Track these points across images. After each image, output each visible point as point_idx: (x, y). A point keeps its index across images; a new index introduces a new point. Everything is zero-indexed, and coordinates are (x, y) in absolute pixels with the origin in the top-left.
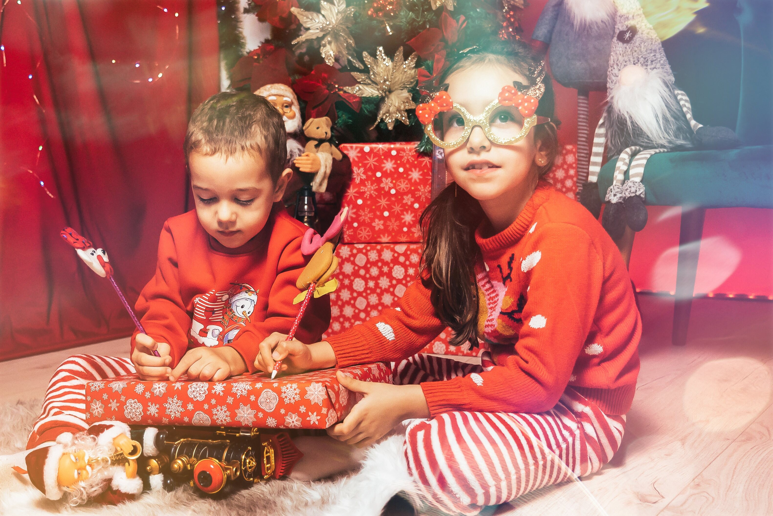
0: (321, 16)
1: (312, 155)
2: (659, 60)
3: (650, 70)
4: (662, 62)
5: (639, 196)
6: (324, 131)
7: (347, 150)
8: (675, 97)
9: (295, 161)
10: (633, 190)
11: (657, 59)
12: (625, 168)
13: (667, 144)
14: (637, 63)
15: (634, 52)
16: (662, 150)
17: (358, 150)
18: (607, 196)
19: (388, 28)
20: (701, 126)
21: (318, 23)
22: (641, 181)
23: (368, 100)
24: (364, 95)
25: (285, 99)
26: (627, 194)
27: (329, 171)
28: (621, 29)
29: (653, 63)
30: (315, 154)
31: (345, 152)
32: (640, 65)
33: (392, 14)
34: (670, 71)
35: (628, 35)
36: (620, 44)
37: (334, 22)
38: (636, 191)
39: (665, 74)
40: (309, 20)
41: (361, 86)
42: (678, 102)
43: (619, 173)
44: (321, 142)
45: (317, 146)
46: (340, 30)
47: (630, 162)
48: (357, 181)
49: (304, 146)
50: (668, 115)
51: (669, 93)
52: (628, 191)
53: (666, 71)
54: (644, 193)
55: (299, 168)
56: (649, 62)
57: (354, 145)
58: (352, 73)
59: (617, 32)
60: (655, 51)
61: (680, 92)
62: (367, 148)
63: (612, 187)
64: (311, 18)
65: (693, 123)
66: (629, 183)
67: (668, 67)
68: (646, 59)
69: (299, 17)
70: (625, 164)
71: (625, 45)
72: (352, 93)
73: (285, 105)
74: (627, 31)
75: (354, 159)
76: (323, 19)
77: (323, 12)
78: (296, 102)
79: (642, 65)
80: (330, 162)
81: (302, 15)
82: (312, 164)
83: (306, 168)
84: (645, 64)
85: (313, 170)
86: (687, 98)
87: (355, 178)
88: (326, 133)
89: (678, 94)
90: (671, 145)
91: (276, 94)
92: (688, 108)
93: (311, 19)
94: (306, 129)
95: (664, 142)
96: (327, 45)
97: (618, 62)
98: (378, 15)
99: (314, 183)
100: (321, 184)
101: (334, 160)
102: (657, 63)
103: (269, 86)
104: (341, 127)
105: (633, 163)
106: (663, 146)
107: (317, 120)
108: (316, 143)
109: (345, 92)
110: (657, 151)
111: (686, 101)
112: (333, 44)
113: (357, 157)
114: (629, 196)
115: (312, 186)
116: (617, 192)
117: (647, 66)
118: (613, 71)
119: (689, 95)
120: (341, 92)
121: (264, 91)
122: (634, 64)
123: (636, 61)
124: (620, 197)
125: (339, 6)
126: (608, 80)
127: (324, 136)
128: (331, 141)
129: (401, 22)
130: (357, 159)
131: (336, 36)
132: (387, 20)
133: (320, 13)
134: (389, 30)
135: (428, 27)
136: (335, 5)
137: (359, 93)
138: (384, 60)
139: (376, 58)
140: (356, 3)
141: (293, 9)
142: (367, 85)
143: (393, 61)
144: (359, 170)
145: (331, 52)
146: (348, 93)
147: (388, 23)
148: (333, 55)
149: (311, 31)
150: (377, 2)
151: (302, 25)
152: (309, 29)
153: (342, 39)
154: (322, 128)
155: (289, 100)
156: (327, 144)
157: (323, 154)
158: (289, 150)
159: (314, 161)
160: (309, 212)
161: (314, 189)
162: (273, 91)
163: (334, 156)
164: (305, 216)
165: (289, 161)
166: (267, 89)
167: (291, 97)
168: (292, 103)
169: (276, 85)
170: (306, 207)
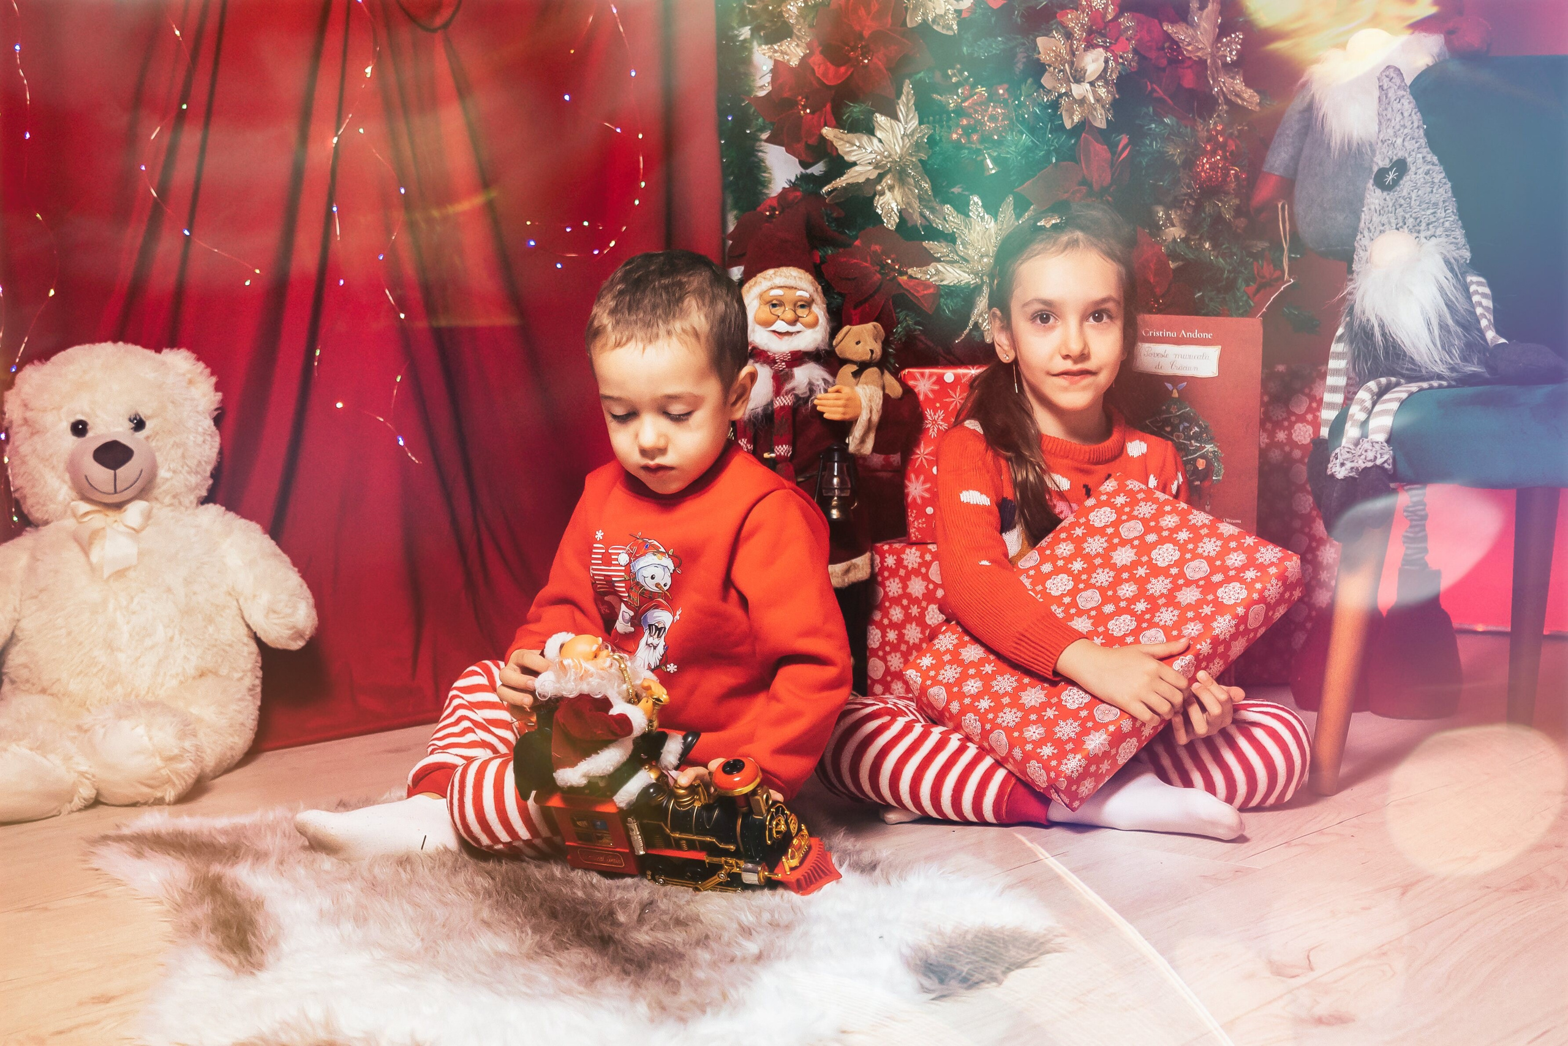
0: (875, 141)
1: (846, 390)
2: (1442, 221)
3: (1425, 240)
4: (1447, 224)
5: (1381, 468)
6: (868, 348)
7: (915, 379)
8: (1465, 288)
9: (816, 402)
10: (1370, 455)
11: (1438, 219)
12: (1362, 416)
13: (1446, 373)
14: (1401, 227)
15: (1397, 207)
16: (1435, 384)
17: (934, 378)
18: (1330, 466)
19: (988, 161)
20: (1502, 340)
21: (871, 152)
22: (1388, 441)
23: (952, 292)
24: (945, 283)
25: (799, 293)
26: (1360, 462)
27: (875, 418)
28: (1381, 164)
29: (1431, 226)
30: (852, 388)
31: (911, 383)
32: (1406, 230)
33: (996, 137)
34: (1462, 240)
35: (1391, 176)
36: (1378, 191)
37: (899, 151)
38: (1376, 458)
39: (1452, 247)
40: (855, 148)
41: (939, 267)
42: (1469, 297)
43: (1352, 425)
45: (856, 374)
46: (909, 166)
47: (1374, 404)
48: (933, 433)
49: (834, 373)
50: (1450, 322)
51: (1454, 281)
52: (1363, 457)
53: (1454, 240)
54: (1391, 461)
55: (823, 413)
56: (1423, 225)
57: (927, 371)
58: (926, 244)
59: (1375, 169)
60: (1436, 204)
61: (1475, 279)
62: (949, 376)
63: (1337, 451)
64: (858, 144)
65: (1490, 335)
66: (1366, 445)
67: (1459, 234)
68: (1418, 220)
69: (838, 144)
70: (1364, 409)
71: (1385, 193)
72: (923, 279)
73: (799, 303)
74: (1391, 169)
75: (926, 396)
76: (880, 145)
77: (878, 134)
78: (819, 299)
79: (1411, 231)
80: (878, 402)
81: (842, 139)
82: (845, 406)
83: (835, 413)
84: (1415, 230)
85: (847, 417)
86: (1487, 290)
87: (929, 428)
88: (872, 351)
89: (1472, 283)
90: (1454, 375)
91: (783, 286)
92: (1486, 308)
93: (859, 147)
94: (837, 345)
95: (1440, 368)
96: (887, 191)
97: (1370, 225)
98: (969, 141)
99: (851, 438)
100: (863, 441)
101: (886, 398)
102: (1436, 227)
103: (771, 272)
104: (900, 339)
105: (1378, 408)
106: (1440, 377)
107: (856, 328)
108: (855, 368)
109: (911, 277)
110: (1425, 385)
111: (1484, 295)
112: (896, 190)
113: (933, 391)
114: (1363, 466)
115: (848, 445)
116: (1347, 459)
117: (1419, 232)
118: (1362, 241)
119: (1491, 285)
120: (905, 278)
121: (763, 280)
122: (1398, 229)
123: (1401, 224)
124: (1352, 468)
125: (906, 123)
126: (1355, 256)
128: (882, 364)
129: (1008, 153)
130: (931, 395)
131: (901, 176)
132: (986, 148)
133: (874, 135)
134: (991, 166)
135: (1054, 161)
136: (899, 121)
137: (935, 278)
138: (982, 218)
139: (968, 216)
140: (934, 118)
141: (827, 132)
142: (952, 263)
143: (996, 220)
144: (935, 414)
145: (894, 205)
146: (916, 278)
147: (989, 155)
148: (896, 210)
149: (857, 168)
150: (968, 116)
151: (843, 158)
152: (854, 164)
153: (911, 181)
154: (866, 342)
155: (807, 295)
156: (875, 369)
157: (865, 386)
158: (806, 381)
159: (848, 400)
160: (841, 489)
161: (852, 448)
162: (779, 281)
163: (887, 391)
164: (833, 497)
165: (806, 400)
166: (768, 277)
167: (811, 289)
168: (813, 300)
169: (784, 270)
170: (835, 480)
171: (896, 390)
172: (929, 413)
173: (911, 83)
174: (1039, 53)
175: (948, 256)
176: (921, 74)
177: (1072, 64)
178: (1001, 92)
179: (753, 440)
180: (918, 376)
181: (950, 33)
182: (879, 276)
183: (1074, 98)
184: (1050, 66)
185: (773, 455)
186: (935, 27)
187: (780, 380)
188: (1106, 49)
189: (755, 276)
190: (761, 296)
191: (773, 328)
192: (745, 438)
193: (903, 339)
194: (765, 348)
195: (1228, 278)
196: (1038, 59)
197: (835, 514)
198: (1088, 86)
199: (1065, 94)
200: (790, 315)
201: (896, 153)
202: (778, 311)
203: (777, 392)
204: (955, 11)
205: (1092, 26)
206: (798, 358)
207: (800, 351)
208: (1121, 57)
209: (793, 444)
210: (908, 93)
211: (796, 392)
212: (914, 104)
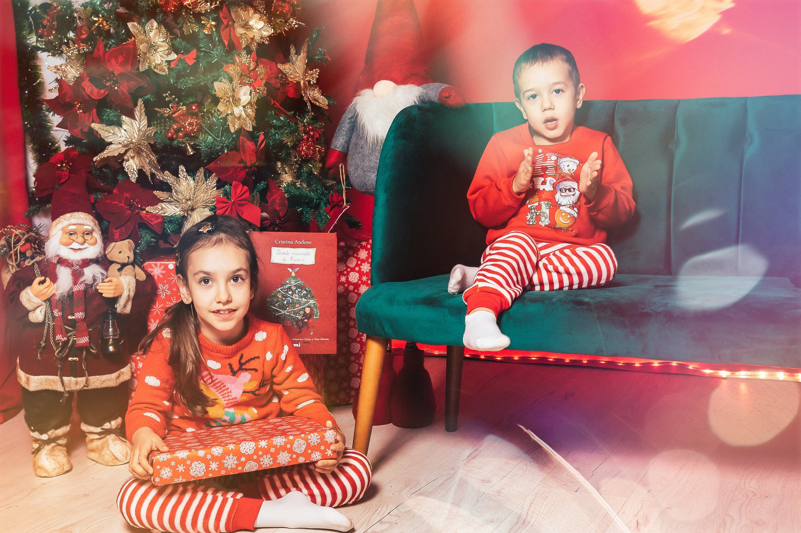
0: (123, 131)
1: (114, 280)
6: (126, 256)
7: (152, 268)
9: (98, 287)
17: (163, 267)
19: (189, 148)
21: (120, 137)
23: (172, 220)
24: (167, 214)
25: (85, 227)
27: (132, 294)
30: (118, 278)
31: (150, 270)
33: (192, 135)
40: (111, 134)
41: (163, 205)
44: (123, 265)
45: (120, 270)
46: (142, 145)
48: (163, 297)
49: (107, 270)
55: (102, 294)
57: (159, 263)
58: (154, 192)
64: (112, 132)
69: (100, 132)
72: (154, 213)
73: (86, 233)
75: (158, 276)
76: (125, 132)
77: (124, 126)
78: (97, 229)
81: (103, 130)
82: (115, 289)
83: (109, 293)
85: (116, 295)
87: (160, 294)
88: (129, 257)
91: (76, 223)
93: (113, 134)
94: (108, 254)
96: (130, 159)
98: (178, 136)
99: (118, 305)
100: (125, 306)
101: (137, 281)
103: (68, 215)
107: (119, 243)
108: (119, 266)
109: (147, 212)
112: (136, 158)
113: (162, 274)
115: (116, 309)
120: (144, 212)
121: (64, 220)
125: (140, 122)
127: (126, 261)
128: (133, 264)
130: (161, 276)
131: (139, 152)
132: (187, 140)
133: (121, 126)
134: (190, 151)
135: (226, 152)
136: (136, 120)
137: (161, 212)
138: (186, 178)
139: (178, 177)
140: (157, 122)
141: (93, 125)
142: (170, 202)
143: (194, 180)
144: (164, 286)
145: (135, 167)
146: (151, 213)
147: (189, 143)
148: (135, 169)
149: (112, 146)
150: (175, 122)
151: (104, 140)
152: (111, 143)
153: (145, 155)
154: (125, 252)
155: (90, 228)
156: (130, 266)
157: (126, 277)
158: (92, 276)
159: (116, 286)
160: (114, 335)
161: (119, 310)
162: (73, 221)
163: (137, 278)
164: (110, 339)
165: (92, 286)
166: (67, 218)
167: (92, 224)
168: (93, 230)
169: (76, 214)
170: (111, 330)
171: (142, 276)
172: (160, 286)
173: (142, 100)
174: (215, 91)
175: (168, 199)
176: (148, 96)
177: (233, 96)
178: (194, 108)
179: (62, 310)
180: (154, 266)
181: (164, 73)
182: (129, 212)
183: (235, 116)
184: (221, 99)
185: (73, 317)
186: (155, 70)
187: (77, 276)
188: (250, 85)
189: (59, 217)
190: (63, 229)
191: (71, 247)
192: (57, 309)
193: (145, 248)
194: (67, 258)
195: (316, 203)
196: (215, 95)
197: (111, 348)
198: (241, 108)
199: (231, 114)
200: (81, 240)
201: (135, 138)
202: (74, 237)
203: (75, 283)
204: (167, 61)
205: (242, 73)
206: (86, 263)
207: (87, 259)
208: (258, 89)
209: (85, 311)
210: (141, 106)
211: (85, 282)
212: (145, 111)
